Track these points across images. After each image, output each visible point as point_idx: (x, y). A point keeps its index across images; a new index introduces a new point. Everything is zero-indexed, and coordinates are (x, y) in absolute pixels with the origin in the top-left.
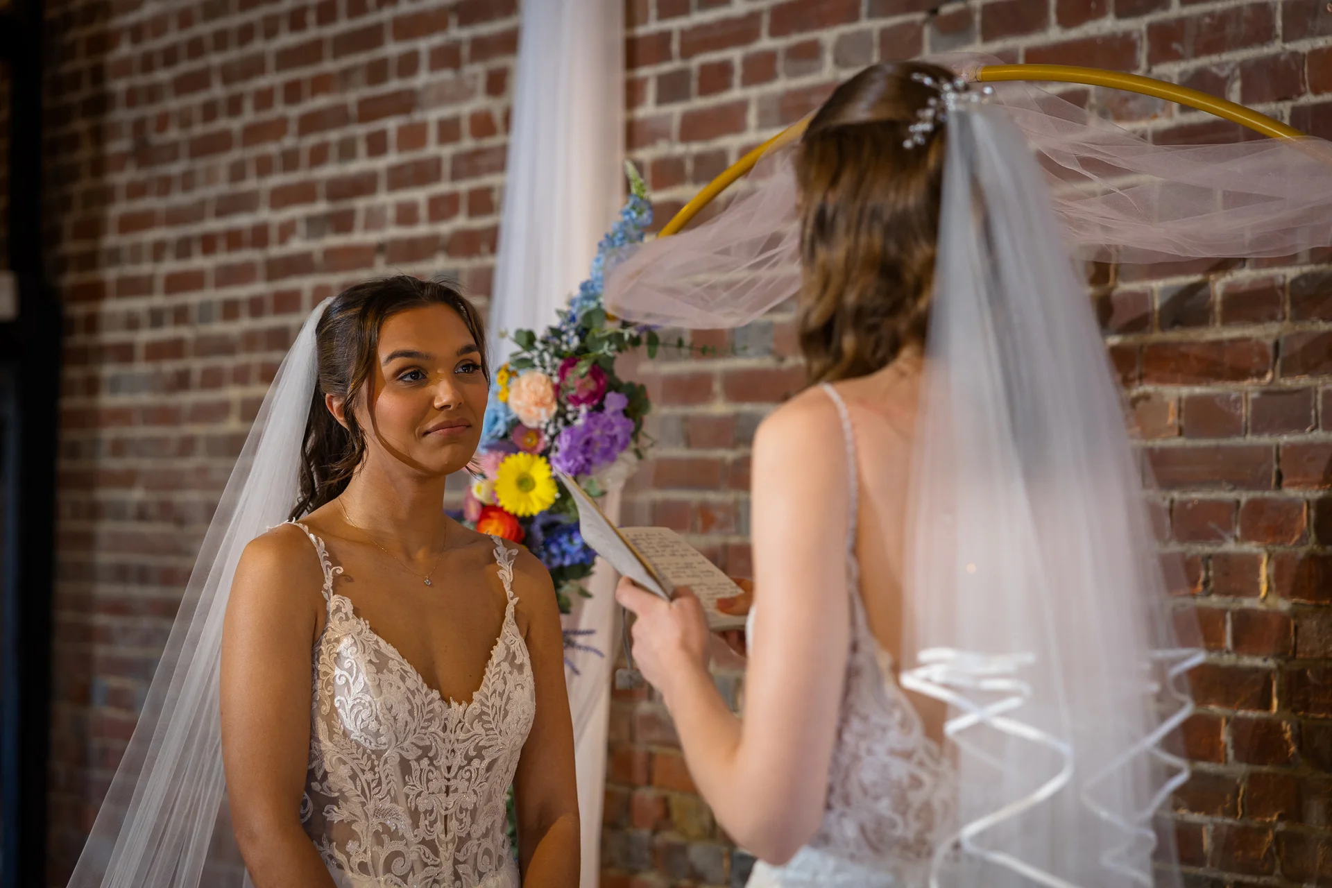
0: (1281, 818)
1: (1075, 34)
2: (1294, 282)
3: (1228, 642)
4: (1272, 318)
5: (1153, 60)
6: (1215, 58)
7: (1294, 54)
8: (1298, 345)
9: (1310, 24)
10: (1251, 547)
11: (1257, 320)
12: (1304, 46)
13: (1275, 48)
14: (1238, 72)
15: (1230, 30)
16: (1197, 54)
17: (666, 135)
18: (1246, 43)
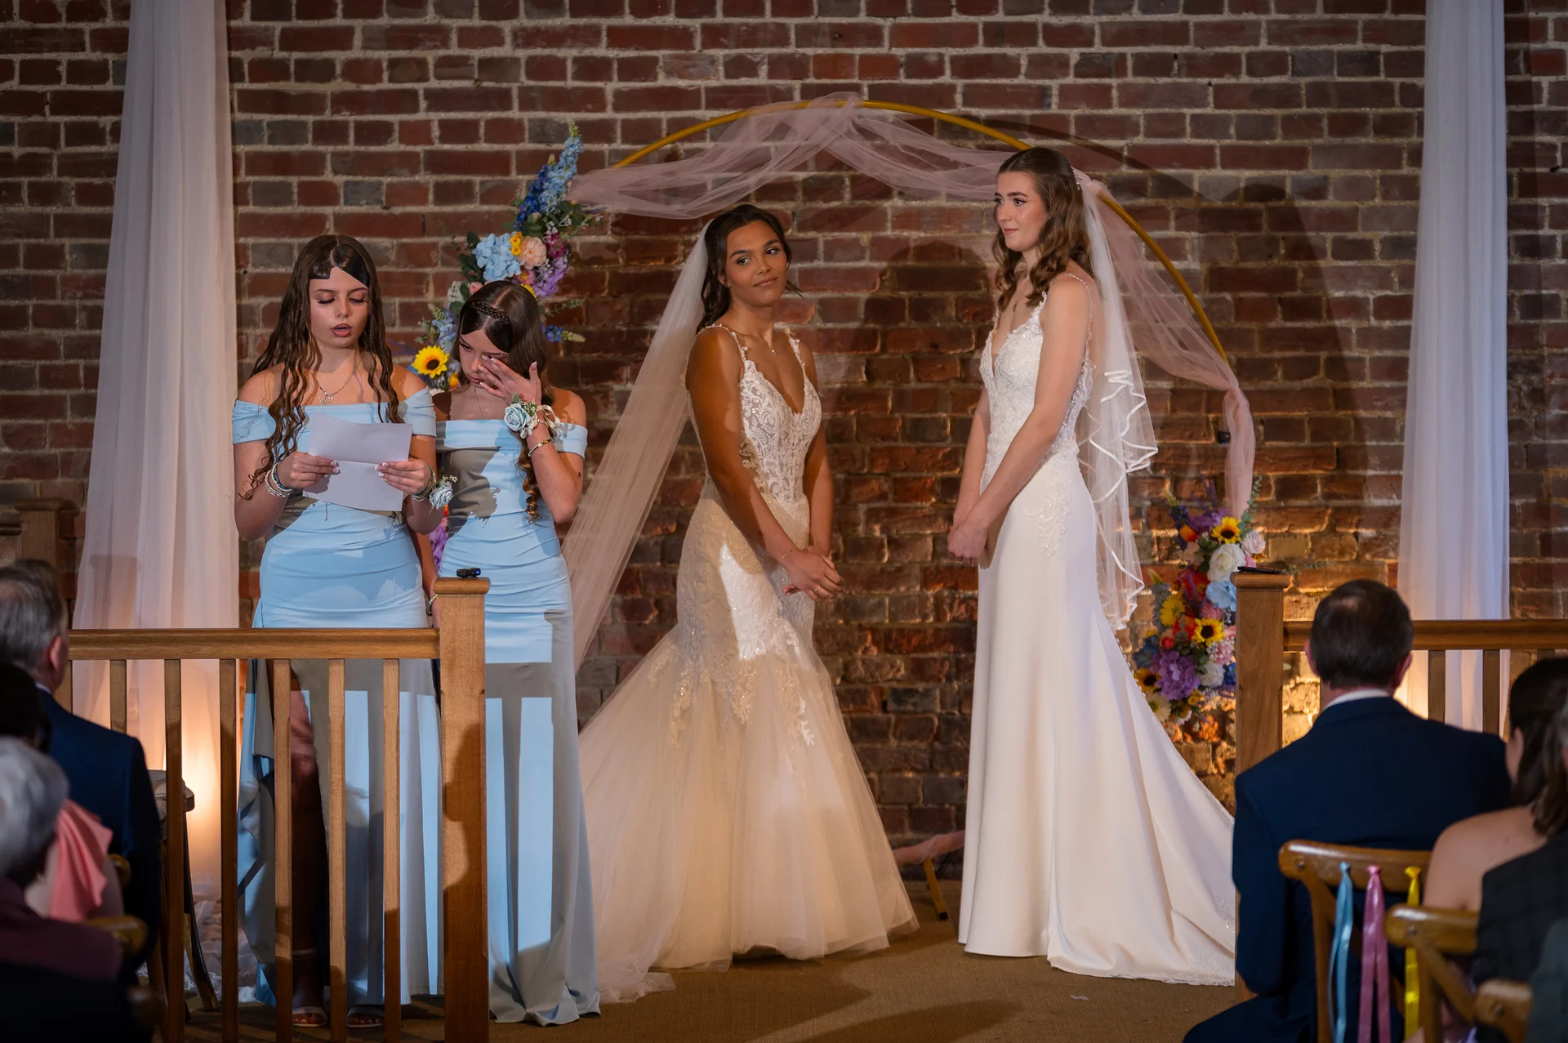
1: (644, 22)
2: (805, 180)
4: (792, 199)
5: (705, 45)
6: (749, 50)
7: (804, 55)
8: (810, 215)
9: (814, 40)
11: (781, 200)
12: (810, 51)
13: (791, 49)
14: (766, 60)
15: (761, 35)
16: (737, 47)
17: (268, 43)
18: (772, 44)
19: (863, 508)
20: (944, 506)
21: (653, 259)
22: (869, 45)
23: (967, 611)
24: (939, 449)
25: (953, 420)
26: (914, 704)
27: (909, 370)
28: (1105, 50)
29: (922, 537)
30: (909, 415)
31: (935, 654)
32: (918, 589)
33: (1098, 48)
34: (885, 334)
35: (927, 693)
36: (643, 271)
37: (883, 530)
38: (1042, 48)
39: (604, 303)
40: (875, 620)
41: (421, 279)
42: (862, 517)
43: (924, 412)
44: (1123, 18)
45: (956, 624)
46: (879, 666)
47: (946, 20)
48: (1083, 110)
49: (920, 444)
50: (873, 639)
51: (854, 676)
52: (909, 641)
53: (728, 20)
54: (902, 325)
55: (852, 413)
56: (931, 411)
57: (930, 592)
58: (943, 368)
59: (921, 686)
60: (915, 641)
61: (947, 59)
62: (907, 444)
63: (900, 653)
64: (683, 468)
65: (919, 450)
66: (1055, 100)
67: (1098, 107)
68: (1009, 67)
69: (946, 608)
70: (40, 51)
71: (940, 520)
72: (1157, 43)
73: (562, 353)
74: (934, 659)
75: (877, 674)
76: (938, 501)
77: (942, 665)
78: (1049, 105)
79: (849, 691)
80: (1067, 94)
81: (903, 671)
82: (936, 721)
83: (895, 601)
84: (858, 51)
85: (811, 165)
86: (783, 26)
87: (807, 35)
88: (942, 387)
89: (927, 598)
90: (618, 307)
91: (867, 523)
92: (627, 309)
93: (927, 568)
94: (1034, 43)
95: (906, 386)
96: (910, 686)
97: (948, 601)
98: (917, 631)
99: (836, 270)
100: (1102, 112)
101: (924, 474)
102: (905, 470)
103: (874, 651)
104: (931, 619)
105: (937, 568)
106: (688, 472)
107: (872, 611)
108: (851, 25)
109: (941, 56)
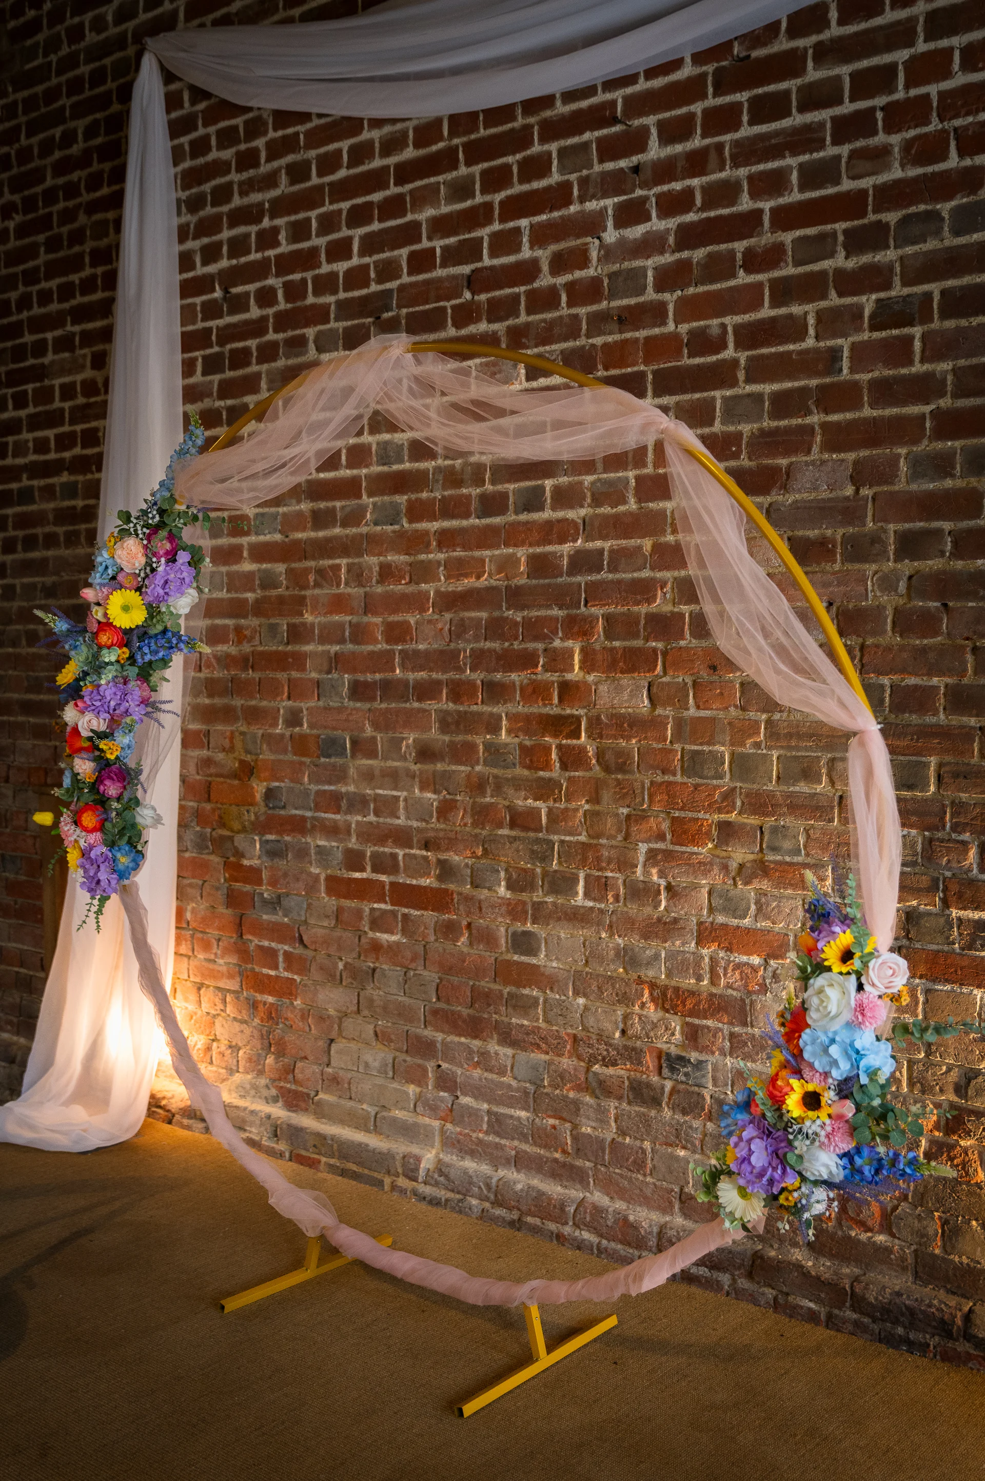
0: (587, 802)
1: (463, 332)
2: (593, 485)
3: (556, 700)
4: (582, 506)
6: (547, 348)
7: (593, 345)
8: (597, 521)
9: (604, 328)
10: (569, 643)
11: (572, 507)
12: (598, 341)
13: (582, 342)
14: (560, 357)
15: (556, 330)
16: (536, 347)
17: (210, 395)
18: (566, 340)
19: (643, 848)
20: (724, 854)
21: (466, 576)
22: (654, 325)
23: (742, 979)
24: (716, 787)
25: (732, 754)
26: (686, 1074)
27: (688, 695)
28: (906, 291)
29: (696, 887)
30: (687, 747)
31: (709, 1023)
32: (693, 945)
33: (898, 290)
34: (665, 654)
35: (699, 1065)
36: (460, 589)
37: (662, 874)
38: (834, 300)
39: (430, 622)
40: (651, 973)
41: (301, 600)
42: (641, 859)
43: (701, 744)
44: (931, 245)
45: (730, 991)
46: (655, 1026)
47: (732, 283)
48: (881, 372)
49: (698, 781)
50: (651, 994)
51: (630, 1032)
52: (684, 1003)
53: (531, 318)
54: (682, 643)
55: (634, 741)
56: (709, 743)
57: (704, 951)
58: (721, 694)
59: (694, 1056)
60: (689, 1004)
61: (730, 329)
62: (685, 780)
63: (676, 1014)
64: (489, 791)
65: (696, 787)
66: (845, 364)
67: (896, 366)
68: (795, 328)
69: (721, 972)
70: (89, 422)
71: (716, 870)
72: (970, 272)
73: (398, 671)
74: (708, 1027)
75: (652, 1034)
76: (716, 847)
77: (714, 1036)
78: (841, 370)
79: (625, 1047)
80: (861, 354)
81: (678, 1035)
82: (708, 1098)
83: (671, 956)
84: (642, 334)
85: (600, 466)
86: (576, 317)
87: (598, 322)
88: (721, 715)
89: (702, 957)
90: (440, 626)
91: (645, 865)
92: (448, 626)
93: (702, 923)
94: (824, 297)
95: (686, 714)
96: (684, 1054)
97: (723, 963)
98: (692, 993)
99: (619, 582)
100: (904, 371)
101: (701, 815)
102: (682, 809)
103: (652, 1007)
104: (705, 982)
105: (712, 923)
106: (492, 796)
107: (649, 964)
108: (638, 305)
109: (723, 326)
